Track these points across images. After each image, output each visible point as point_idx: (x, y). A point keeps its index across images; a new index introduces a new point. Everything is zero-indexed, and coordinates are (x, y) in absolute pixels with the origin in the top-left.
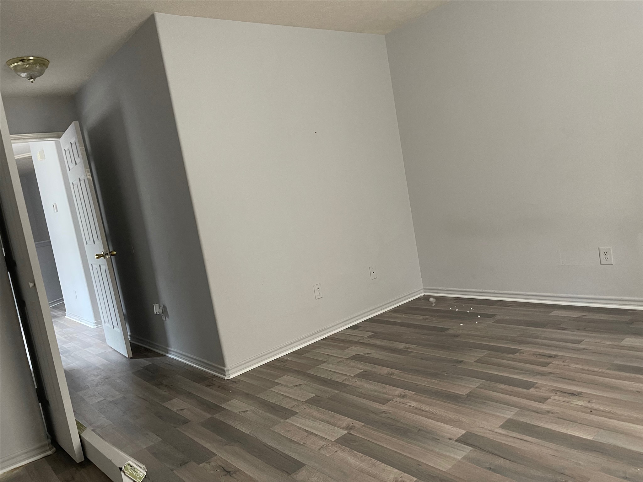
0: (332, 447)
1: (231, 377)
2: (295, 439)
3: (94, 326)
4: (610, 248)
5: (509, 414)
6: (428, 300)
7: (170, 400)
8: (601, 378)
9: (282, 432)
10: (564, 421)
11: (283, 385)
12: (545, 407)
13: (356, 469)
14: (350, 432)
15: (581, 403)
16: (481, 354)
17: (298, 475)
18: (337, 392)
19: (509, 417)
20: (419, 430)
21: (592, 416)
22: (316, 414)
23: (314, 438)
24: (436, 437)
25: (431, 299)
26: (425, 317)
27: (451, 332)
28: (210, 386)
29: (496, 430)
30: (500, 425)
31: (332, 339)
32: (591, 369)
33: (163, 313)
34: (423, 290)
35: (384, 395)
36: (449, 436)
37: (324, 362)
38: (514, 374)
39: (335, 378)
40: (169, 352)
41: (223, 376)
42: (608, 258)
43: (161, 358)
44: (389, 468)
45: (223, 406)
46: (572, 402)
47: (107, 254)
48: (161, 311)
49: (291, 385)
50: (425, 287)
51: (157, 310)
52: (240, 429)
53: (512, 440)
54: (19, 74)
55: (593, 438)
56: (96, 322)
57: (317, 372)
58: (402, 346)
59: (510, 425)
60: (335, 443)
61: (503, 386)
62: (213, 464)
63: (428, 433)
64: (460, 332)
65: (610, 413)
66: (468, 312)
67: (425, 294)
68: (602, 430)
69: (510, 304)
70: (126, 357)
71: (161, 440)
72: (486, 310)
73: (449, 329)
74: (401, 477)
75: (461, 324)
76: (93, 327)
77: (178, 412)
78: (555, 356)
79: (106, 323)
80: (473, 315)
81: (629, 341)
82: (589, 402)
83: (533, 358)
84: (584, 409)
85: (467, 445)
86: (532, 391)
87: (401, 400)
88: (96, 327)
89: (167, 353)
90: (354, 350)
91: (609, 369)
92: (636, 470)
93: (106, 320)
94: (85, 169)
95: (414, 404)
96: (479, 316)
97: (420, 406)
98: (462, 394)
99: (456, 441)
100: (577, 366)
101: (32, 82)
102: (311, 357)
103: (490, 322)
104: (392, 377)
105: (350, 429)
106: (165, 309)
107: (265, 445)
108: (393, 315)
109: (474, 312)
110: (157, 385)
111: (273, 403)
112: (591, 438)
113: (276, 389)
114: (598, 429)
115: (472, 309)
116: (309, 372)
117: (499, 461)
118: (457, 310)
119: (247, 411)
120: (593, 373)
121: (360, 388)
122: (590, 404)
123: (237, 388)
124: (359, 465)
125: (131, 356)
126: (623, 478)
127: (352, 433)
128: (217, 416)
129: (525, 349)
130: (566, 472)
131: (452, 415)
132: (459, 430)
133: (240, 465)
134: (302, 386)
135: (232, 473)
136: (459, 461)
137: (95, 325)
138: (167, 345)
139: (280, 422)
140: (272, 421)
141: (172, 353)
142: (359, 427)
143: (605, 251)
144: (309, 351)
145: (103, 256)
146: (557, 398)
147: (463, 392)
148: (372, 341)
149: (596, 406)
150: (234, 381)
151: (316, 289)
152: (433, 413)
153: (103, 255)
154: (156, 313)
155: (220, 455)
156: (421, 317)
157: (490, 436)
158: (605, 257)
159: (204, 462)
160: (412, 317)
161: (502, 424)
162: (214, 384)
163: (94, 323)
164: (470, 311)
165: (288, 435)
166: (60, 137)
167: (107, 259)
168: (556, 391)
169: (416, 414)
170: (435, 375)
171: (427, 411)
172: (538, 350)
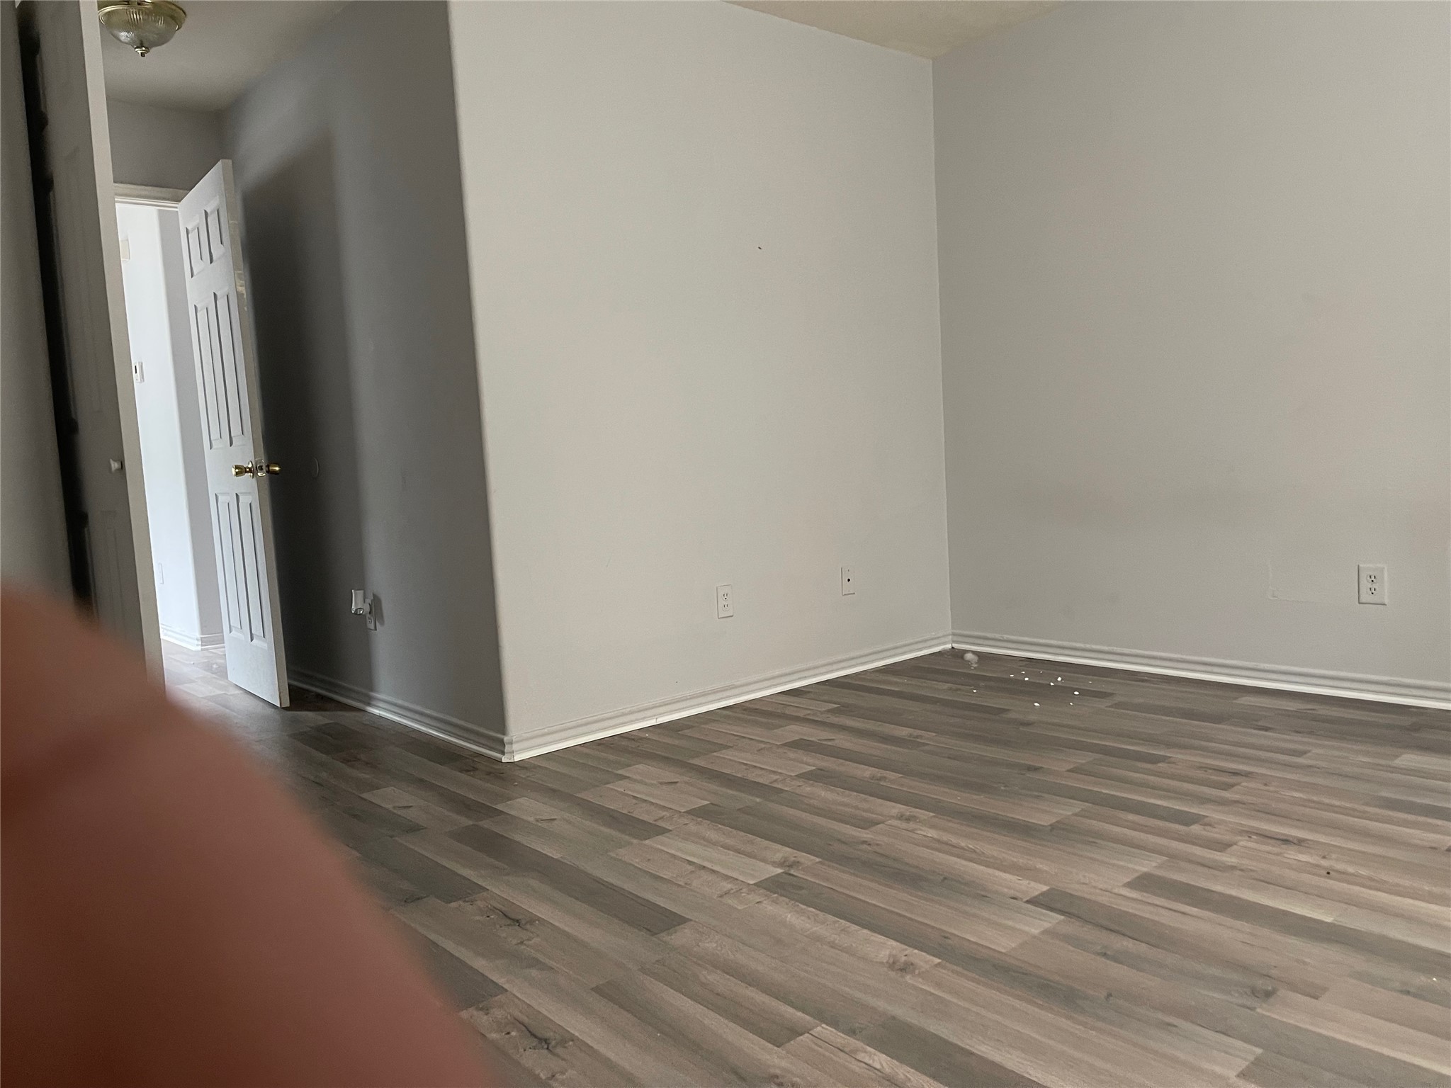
0: (748, 894)
1: (517, 758)
2: (666, 874)
3: (198, 645)
4: (1384, 568)
5: (1147, 865)
6: (962, 657)
7: (378, 789)
8: (1349, 818)
9: (636, 862)
10: (1268, 885)
11: (636, 781)
12: (1227, 858)
13: (805, 936)
14: (789, 870)
15: (1304, 858)
16: (1082, 759)
17: (672, 937)
18: (758, 800)
19: (1145, 870)
20: (945, 878)
21: (1331, 882)
22: (712, 835)
23: (705, 876)
24: (983, 893)
25: (969, 656)
26: (954, 686)
27: (1012, 715)
28: (468, 771)
29: (1116, 891)
30: (1125, 882)
31: (745, 710)
32: (1327, 801)
33: (370, 613)
34: (950, 637)
35: (864, 814)
36: (1012, 893)
37: (727, 747)
38: (1155, 798)
39: (753, 776)
40: (373, 703)
41: (498, 755)
42: (1377, 588)
43: (354, 714)
44: (880, 938)
45: (499, 807)
46: (1286, 855)
47: (261, 468)
48: (367, 608)
49: (655, 782)
50: (955, 631)
51: (358, 603)
52: (539, 850)
53: (1151, 909)
54: (115, 32)
55: (1334, 920)
56: (202, 638)
57: (712, 763)
58: (903, 732)
59: (1145, 883)
60: (756, 887)
61: (1131, 817)
62: (480, 904)
63: (966, 884)
64: (1032, 718)
65: (1371, 879)
66: (1052, 684)
67: (955, 646)
68: (1355, 908)
69: (1146, 678)
70: (274, 706)
71: (358, 855)
72: (1091, 684)
73: (1008, 710)
74: (906, 955)
75: (1036, 704)
76: (194, 648)
77: (395, 811)
78: (1247, 775)
79: (233, 632)
80: (1065, 692)
81: (1409, 759)
82: (1324, 857)
83: (1200, 774)
84: (1312, 869)
85: (1051, 911)
86: (1196, 829)
87: (904, 825)
88: (202, 650)
89: (369, 704)
90: (794, 731)
91: (1367, 804)
92: (1429, 981)
93: (235, 623)
94: (234, 270)
95: (932, 833)
96: (1076, 693)
97: (945, 837)
98: (1042, 823)
99: (1028, 902)
100: (1296, 794)
101: (143, 55)
102: (697, 735)
103: (1102, 704)
104: (881, 783)
105: (790, 866)
106: (376, 606)
107: (598, 881)
108: (882, 677)
109: (1063, 685)
110: (346, 761)
111: (613, 810)
112: (1329, 920)
113: (619, 786)
114: (1345, 906)
115: (1059, 679)
116: (696, 762)
117: (1125, 943)
118: (1027, 679)
119: (554, 819)
120: (1330, 808)
121: (811, 798)
122: (1324, 860)
123: (529, 778)
124: (812, 928)
125: (287, 704)
126: (1401, 992)
127: (795, 874)
128: (486, 824)
129: (1180, 756)
130: (1274, 972)
131: (1021, 860)
132: (1033, 884)
133: (541, 910)
134: (678, 784)
135: (523, 922)
136: (1034, 937)
137: (200, 643)
138: (370, 685)
139: (632, 843)
140: (613, 841)
141: (381, 704)
142: (809, 864)
143: (1371, 574)
144: (693, 727)
145: (250, 471)
146: (1250, 844)
147: (1044, 820)
148: (834, 719)
149: (1340, 866)
150: (522, 765)
151: (721, 594)
152: (975, 852)
153: (250, 469)
154: (356, 610)
155: (493, 890)
156: (947, 686)
157: (1104, 899)
158: (1371, 587)
159: (460, 899)
160: (924, 684)
161: (1129, 880)
162: (475, 769)
163: (198, 640)
164: (1056, 684)
165: (651, 868)
166: (180, 201)
167: (259, 480)
168: (1249, 833)
169: (937, 850)
170: (981, 788)
171: (962, 848)
172: (1209, 761)
